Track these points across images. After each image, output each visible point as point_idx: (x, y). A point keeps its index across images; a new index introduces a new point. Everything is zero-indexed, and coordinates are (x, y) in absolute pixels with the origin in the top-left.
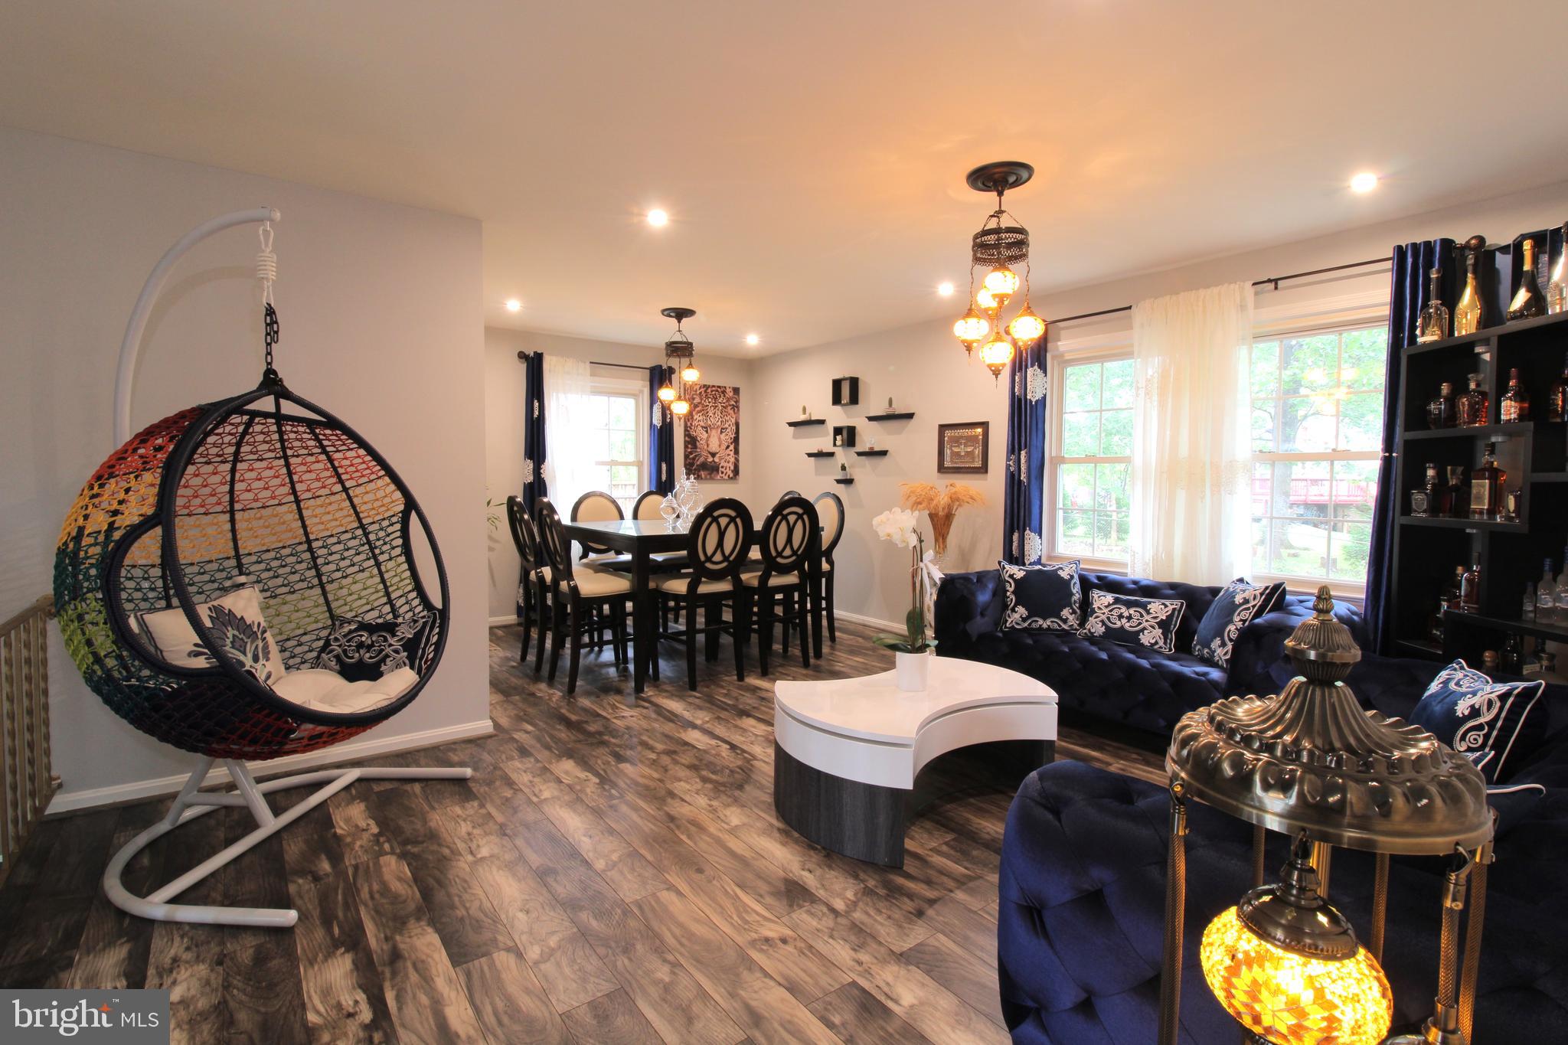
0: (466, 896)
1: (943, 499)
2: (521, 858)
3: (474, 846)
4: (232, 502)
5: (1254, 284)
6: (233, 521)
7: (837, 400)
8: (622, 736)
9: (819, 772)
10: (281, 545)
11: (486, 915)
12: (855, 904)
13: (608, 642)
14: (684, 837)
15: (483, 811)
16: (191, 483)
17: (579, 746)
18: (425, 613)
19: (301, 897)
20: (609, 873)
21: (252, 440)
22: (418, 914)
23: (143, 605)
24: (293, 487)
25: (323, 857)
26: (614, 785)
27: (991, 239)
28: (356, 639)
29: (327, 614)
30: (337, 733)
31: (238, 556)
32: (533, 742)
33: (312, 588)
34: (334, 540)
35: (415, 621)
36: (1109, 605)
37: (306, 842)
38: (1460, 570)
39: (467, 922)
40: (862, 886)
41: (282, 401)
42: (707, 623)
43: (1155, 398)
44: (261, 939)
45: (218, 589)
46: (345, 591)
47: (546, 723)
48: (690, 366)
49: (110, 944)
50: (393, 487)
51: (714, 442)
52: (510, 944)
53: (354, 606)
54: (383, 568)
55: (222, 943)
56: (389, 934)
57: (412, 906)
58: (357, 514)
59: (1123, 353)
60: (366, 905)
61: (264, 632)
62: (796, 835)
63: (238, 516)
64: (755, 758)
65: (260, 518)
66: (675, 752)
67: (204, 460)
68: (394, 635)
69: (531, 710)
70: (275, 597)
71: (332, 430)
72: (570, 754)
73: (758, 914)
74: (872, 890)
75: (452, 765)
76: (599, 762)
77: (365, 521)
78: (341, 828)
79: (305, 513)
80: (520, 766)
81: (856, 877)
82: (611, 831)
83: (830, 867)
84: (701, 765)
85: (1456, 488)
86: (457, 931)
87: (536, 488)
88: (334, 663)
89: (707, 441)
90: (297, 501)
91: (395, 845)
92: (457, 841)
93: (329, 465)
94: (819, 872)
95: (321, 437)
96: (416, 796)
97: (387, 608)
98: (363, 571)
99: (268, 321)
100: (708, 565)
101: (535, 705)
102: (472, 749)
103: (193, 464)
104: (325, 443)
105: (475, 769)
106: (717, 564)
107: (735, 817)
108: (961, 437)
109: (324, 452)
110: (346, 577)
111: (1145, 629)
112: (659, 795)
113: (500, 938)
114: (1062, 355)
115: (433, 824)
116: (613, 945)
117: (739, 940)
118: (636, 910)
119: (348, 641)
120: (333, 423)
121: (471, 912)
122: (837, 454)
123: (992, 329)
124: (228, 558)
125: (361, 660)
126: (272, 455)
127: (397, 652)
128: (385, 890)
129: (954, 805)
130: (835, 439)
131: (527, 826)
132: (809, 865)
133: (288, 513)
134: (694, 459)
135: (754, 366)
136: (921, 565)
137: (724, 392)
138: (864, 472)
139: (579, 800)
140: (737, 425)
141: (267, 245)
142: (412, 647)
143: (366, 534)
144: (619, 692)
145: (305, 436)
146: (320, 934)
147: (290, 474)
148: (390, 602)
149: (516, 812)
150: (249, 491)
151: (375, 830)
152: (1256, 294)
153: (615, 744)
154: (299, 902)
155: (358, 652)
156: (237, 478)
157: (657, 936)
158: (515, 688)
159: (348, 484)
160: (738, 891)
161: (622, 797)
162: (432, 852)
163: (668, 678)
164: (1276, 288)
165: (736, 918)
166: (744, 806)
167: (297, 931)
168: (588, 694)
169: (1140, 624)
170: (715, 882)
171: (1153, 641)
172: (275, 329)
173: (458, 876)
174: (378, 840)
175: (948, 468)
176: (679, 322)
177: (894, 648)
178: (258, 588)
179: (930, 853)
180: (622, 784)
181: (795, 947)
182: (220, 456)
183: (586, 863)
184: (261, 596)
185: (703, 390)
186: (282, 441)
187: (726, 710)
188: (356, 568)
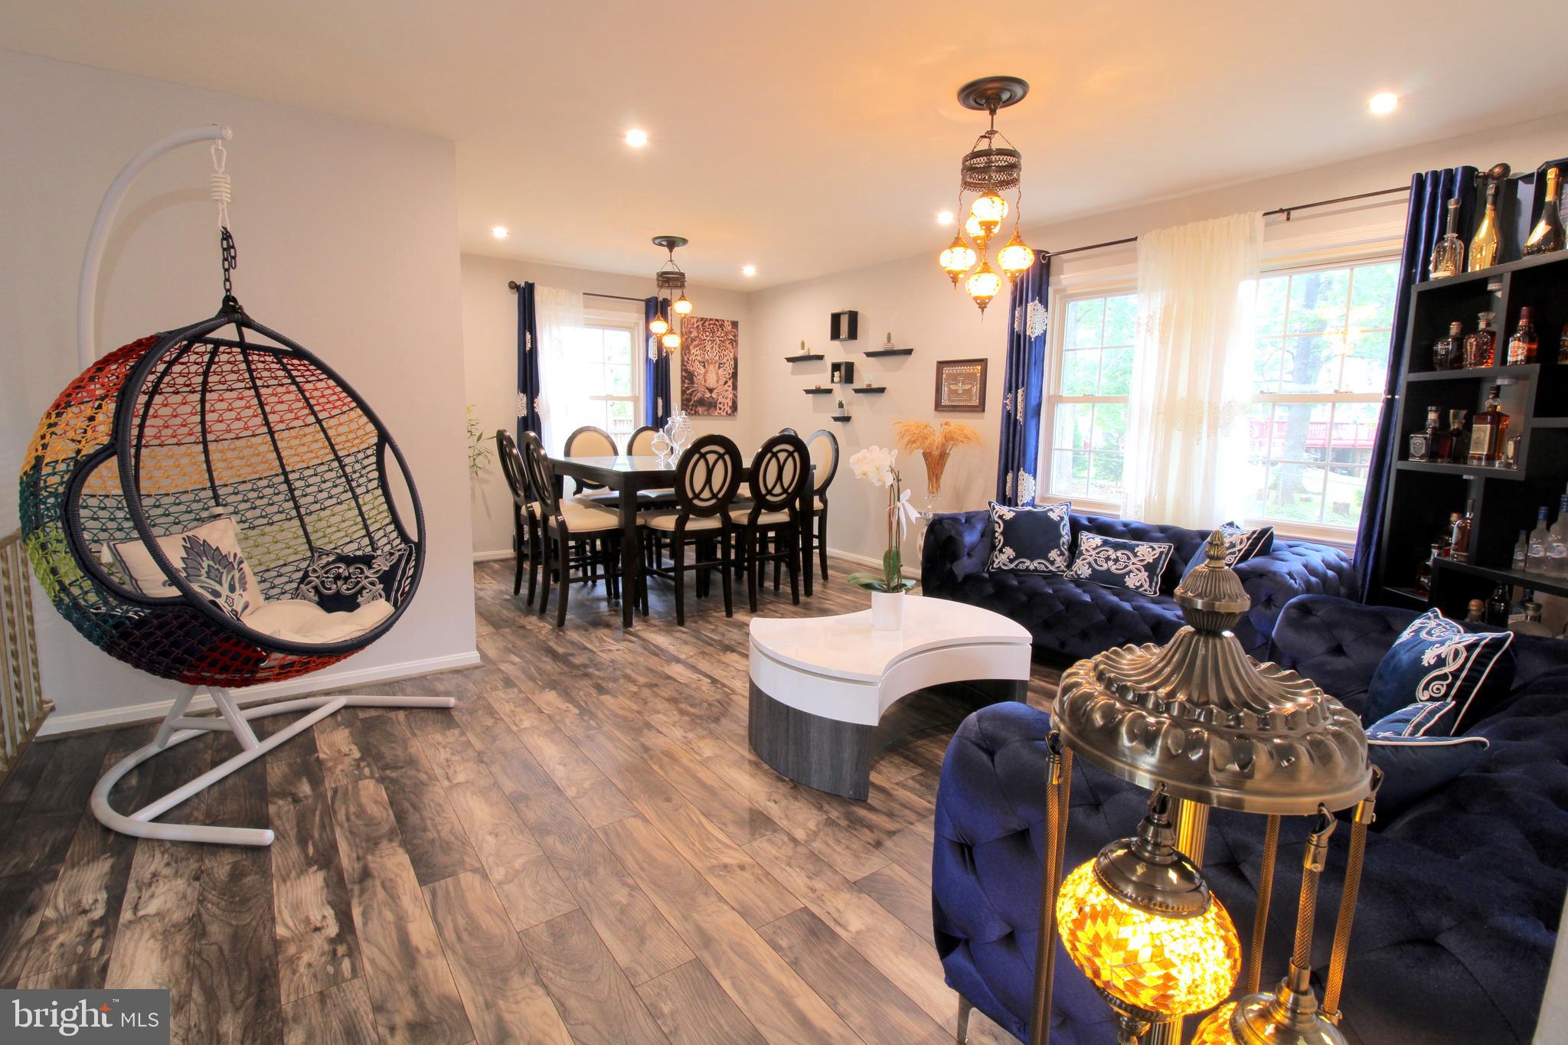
0: (438, 819)
1: (937, 439)
2: (496, 785)
3: (451, 772)
4: (204, 432)
5: (1265, 214)
6: (206, 452)
7: (835, 334)
8: (605, 669)
9: (788, 707)
10: (257, 476)
11: (456, 838)
12: (816, 834)
13: (601, 577)
14: (656, 767)
15: (463, 739)
16: (160, 413)
17: (563, 678)
18: (403, 546)
19: (280, 818)
20: (579, 800)
21: (219, 369)
22: (391, 836)
23: (119, 535)
24: (266, 418)
25: (305, 780)
26: (593, 716)
27: (981, 162)
28: (333, 571)
29: (307, 546)
30: (309, 662)
31: (213, 488)
32: (519, 673)
33: (290, 519)
34: (311, 472)
35: (391, 554)
36: (1097, 547)
37: (290, 765)
38: (1454, 516)
39: (438, 844)
40: (825, 816)
41: (245, 330)
42: (698, 559)
43: (1157, 335)
44: (238, 857)
45: (196, 520)
46: (324, 523)
47: (532, 655)
48: (683, 298)
49: (94, 859)
50: (365, 419)
51: (712, 378)
52: (477, 865)
53: (333, 538)
54: (361, 501)
55: (201, 860)
56: (361, 854)
57: (385, 828)
58: (332, 446)
59: (1126, 288)
60: (341, 826)
61: (241, 562)
62: (766, 767)
63: (212, 447)
64: (734, 692)
65: (234, 449)
66: (656, 685)
67: (172, 390)
68: (370, 567)
69: (520, 643)
70: (254, 528)
71: (300, 360)
72: (553, 685)
73: (719, 841)
74: (834, 821)
75: (437, 695)
76: (581, 693)
77: (340, 454)
78: (324, 752)
79: (280, 444)
80: (503, 696)
81: (820, 808)
82: (586, 760)
83: (796, 799)
84: (680, 699)
85: (1457, 433)
86: (427, 852)
87: (531, 422)
88: (312, 594)
89: (705, 376)
90: (271, 433)
91: (375, 769)
92: (435, 767)
93: (300, 396)
94: (784, 802)
95: (289, 367)
96: (399, 723)
97: (366, 541)
98: (340, 503)
99: (225, 246)
100: (696, 502)
101: (524, 637)
102: (458, 679)
103: (160, 394)
104: (294, 373)
105: (459, 699)
106: (705, 501)
107: (708, 749)
108: (960, 374)
109: (294, 383)
110: (324, 509)
111: (1131, 571)
112: (637, 727)
113: (467, 859)
114: (1064, 290)
115: (413, 751)
116: (576, 867)
117: (698, 865)
118: (601, 836)
119: (326, 573)
120: (299, 353)
121: (442, 835)
122: (834, 391)
123: (979, 259)
124: (205, 489)
125: (338, 592)
126: (242, 385)
127: (373, 584)
128: (361, 812)
129: (924, 741)
130: (833, 376)
131: (504, 754)
132: (775, 796)
133: (263, 444)
134: (691, 394)
135: (753, 298)
136: (899, 504)
137: (722, 326)
138: (861, 408)
139: (558, 729)
140: (736, 360)
141: (219, 165)
142: (387, 579)
143: (342, 467)
144: (608, 626)
145: (274, 366)
146: (295, 853)
147: (261, 405)
148: (368, 534)
149: (494, 740)
150: (221, 421)
151: (357, 755)
152: (1267, 225)
153: (598, 677)
154: (277, 822)
155: (336, 583)
156: (207, 408)
157: (619, 859)
158: (506, 621)
159: (321, 416)
160: (703, 819)
161: (600, 727)
162: (410, 778)
163: (658, 613)
164: (1288, 219)
165: (698, 845)
166: (718, 738)
167: (273, 849)
168: (577, 627)
169: (1126, 566)
170: (681, 810)
171: (1138, 584)
172: (233, 254)
173: (433, 801)
174: (359, 765)
175: (945, 406)
176: (671, 251)
177: (869, 587)
178: (235, 518)
179: (896, 787)
180: (600, 715)
181: (753, 874)
182: (188, 386)
183: (558, 789)
184: (238, 527)
185: (700, 323)
186: (250, 371)
187: (711, 645)
188: (334, 501)
